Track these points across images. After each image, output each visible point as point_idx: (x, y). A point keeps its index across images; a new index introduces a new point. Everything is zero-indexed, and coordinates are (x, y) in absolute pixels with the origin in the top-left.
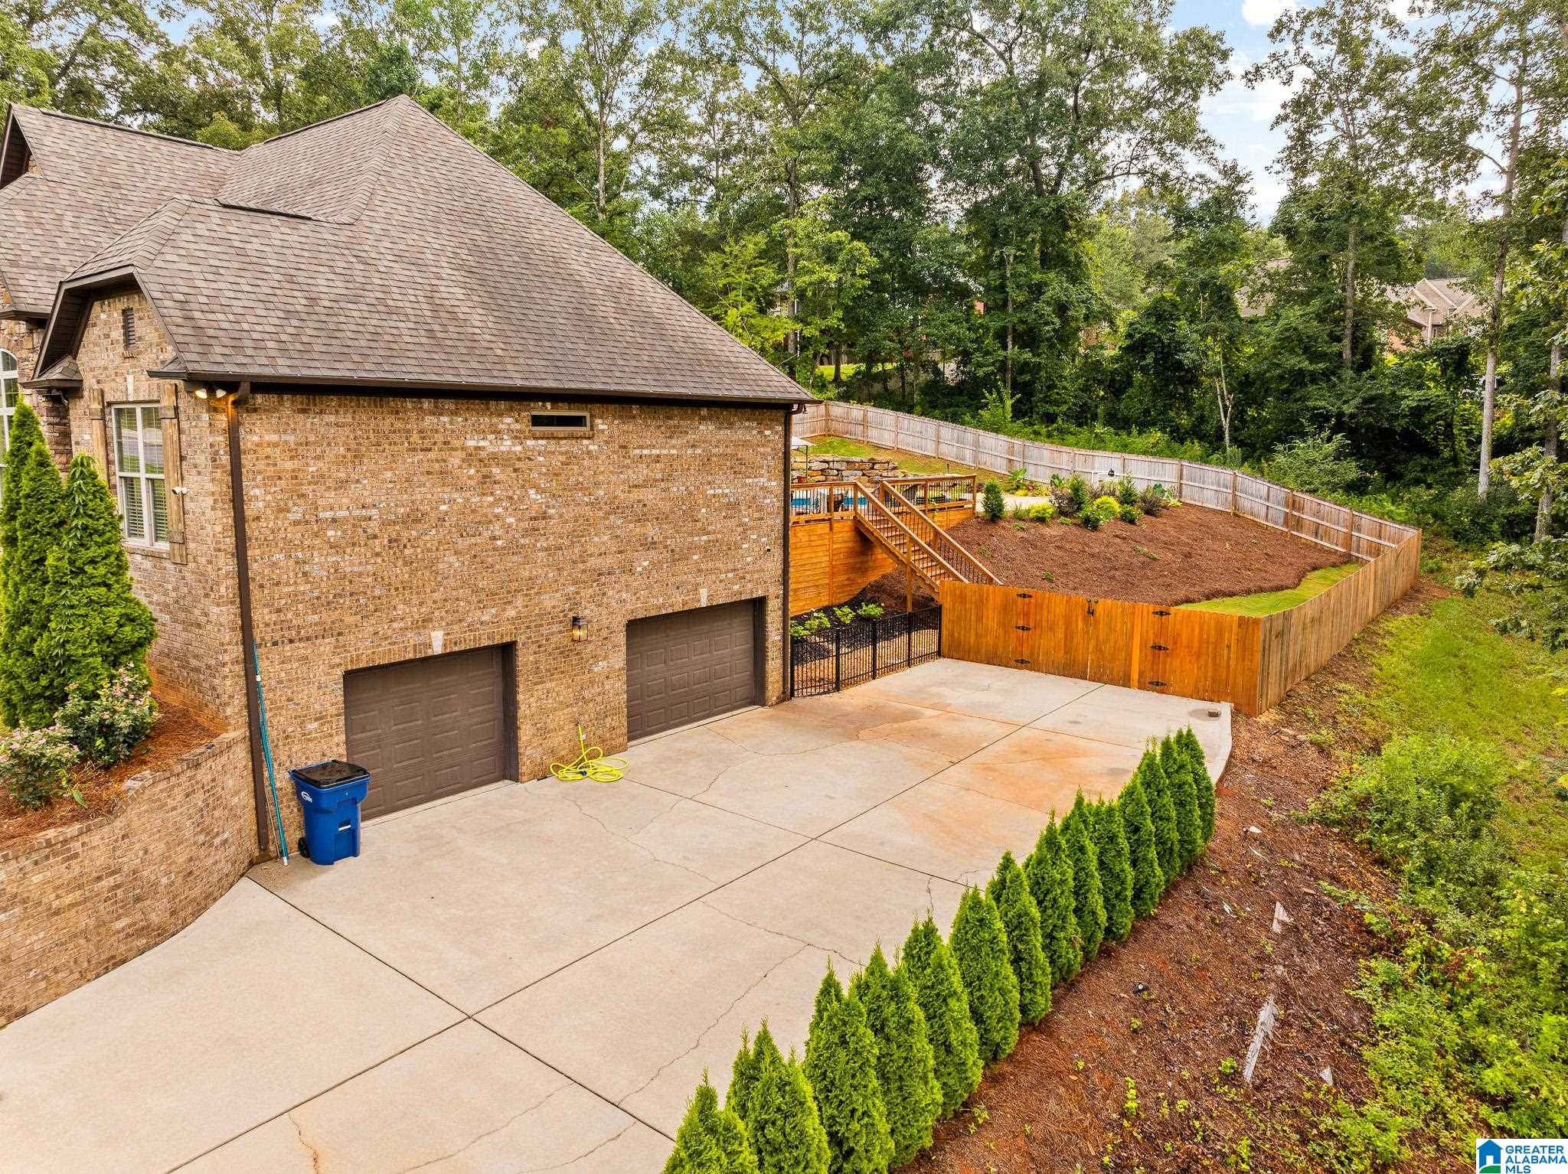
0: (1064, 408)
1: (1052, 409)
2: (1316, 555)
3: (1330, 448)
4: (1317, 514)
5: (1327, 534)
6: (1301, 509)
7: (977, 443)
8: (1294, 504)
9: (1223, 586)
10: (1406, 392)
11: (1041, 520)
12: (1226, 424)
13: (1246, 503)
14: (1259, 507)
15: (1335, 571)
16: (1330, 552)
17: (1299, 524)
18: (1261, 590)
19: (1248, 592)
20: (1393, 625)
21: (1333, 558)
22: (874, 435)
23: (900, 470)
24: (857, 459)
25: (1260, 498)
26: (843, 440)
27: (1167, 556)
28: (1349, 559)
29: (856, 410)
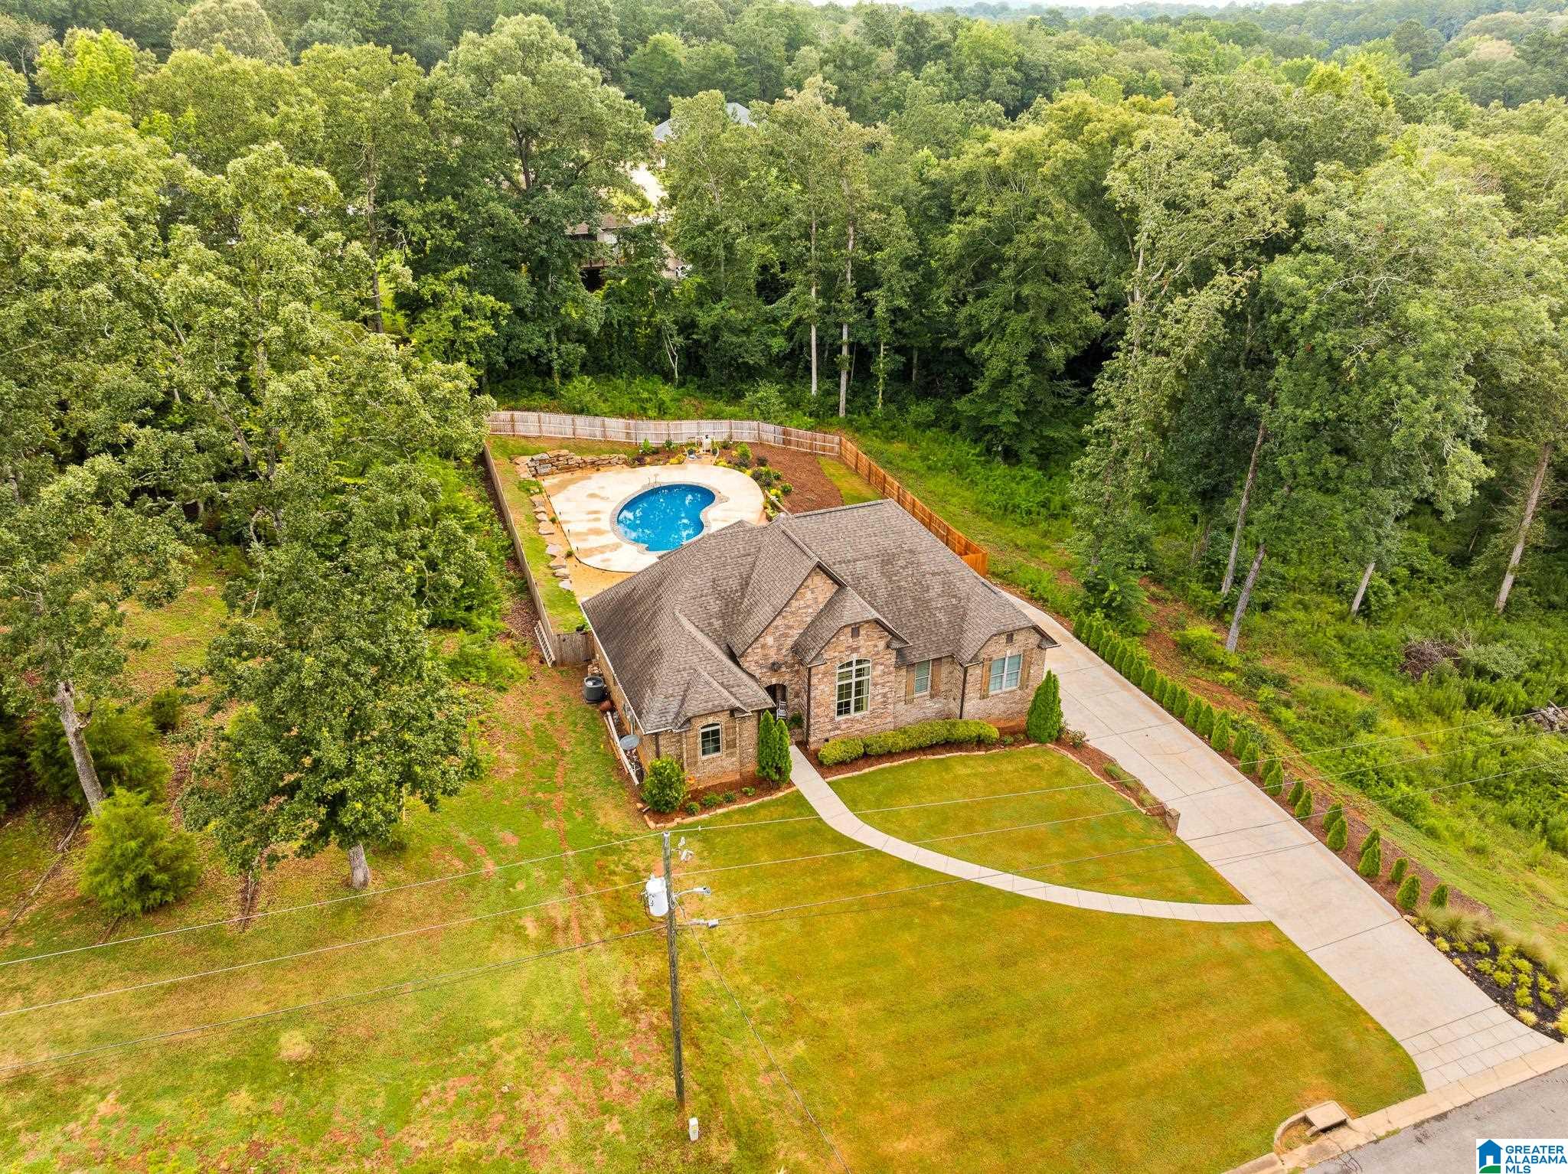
2: (807, 459)
4: (795, 436)
5: (803, 444)
6: (790, 435)
7: (603, 426)
12: (675, 366)
13: (764, 436)
14: (771, 437)
15: (823, 467)
17: (789, 442)
21: (812, 458)
22: (521, 429)
23: (578, 458)
24: (545, 456)
25: (771, 433)
26: (498, 437)
27: (813, 496)
28: (815, 456)
29: (504, 414)
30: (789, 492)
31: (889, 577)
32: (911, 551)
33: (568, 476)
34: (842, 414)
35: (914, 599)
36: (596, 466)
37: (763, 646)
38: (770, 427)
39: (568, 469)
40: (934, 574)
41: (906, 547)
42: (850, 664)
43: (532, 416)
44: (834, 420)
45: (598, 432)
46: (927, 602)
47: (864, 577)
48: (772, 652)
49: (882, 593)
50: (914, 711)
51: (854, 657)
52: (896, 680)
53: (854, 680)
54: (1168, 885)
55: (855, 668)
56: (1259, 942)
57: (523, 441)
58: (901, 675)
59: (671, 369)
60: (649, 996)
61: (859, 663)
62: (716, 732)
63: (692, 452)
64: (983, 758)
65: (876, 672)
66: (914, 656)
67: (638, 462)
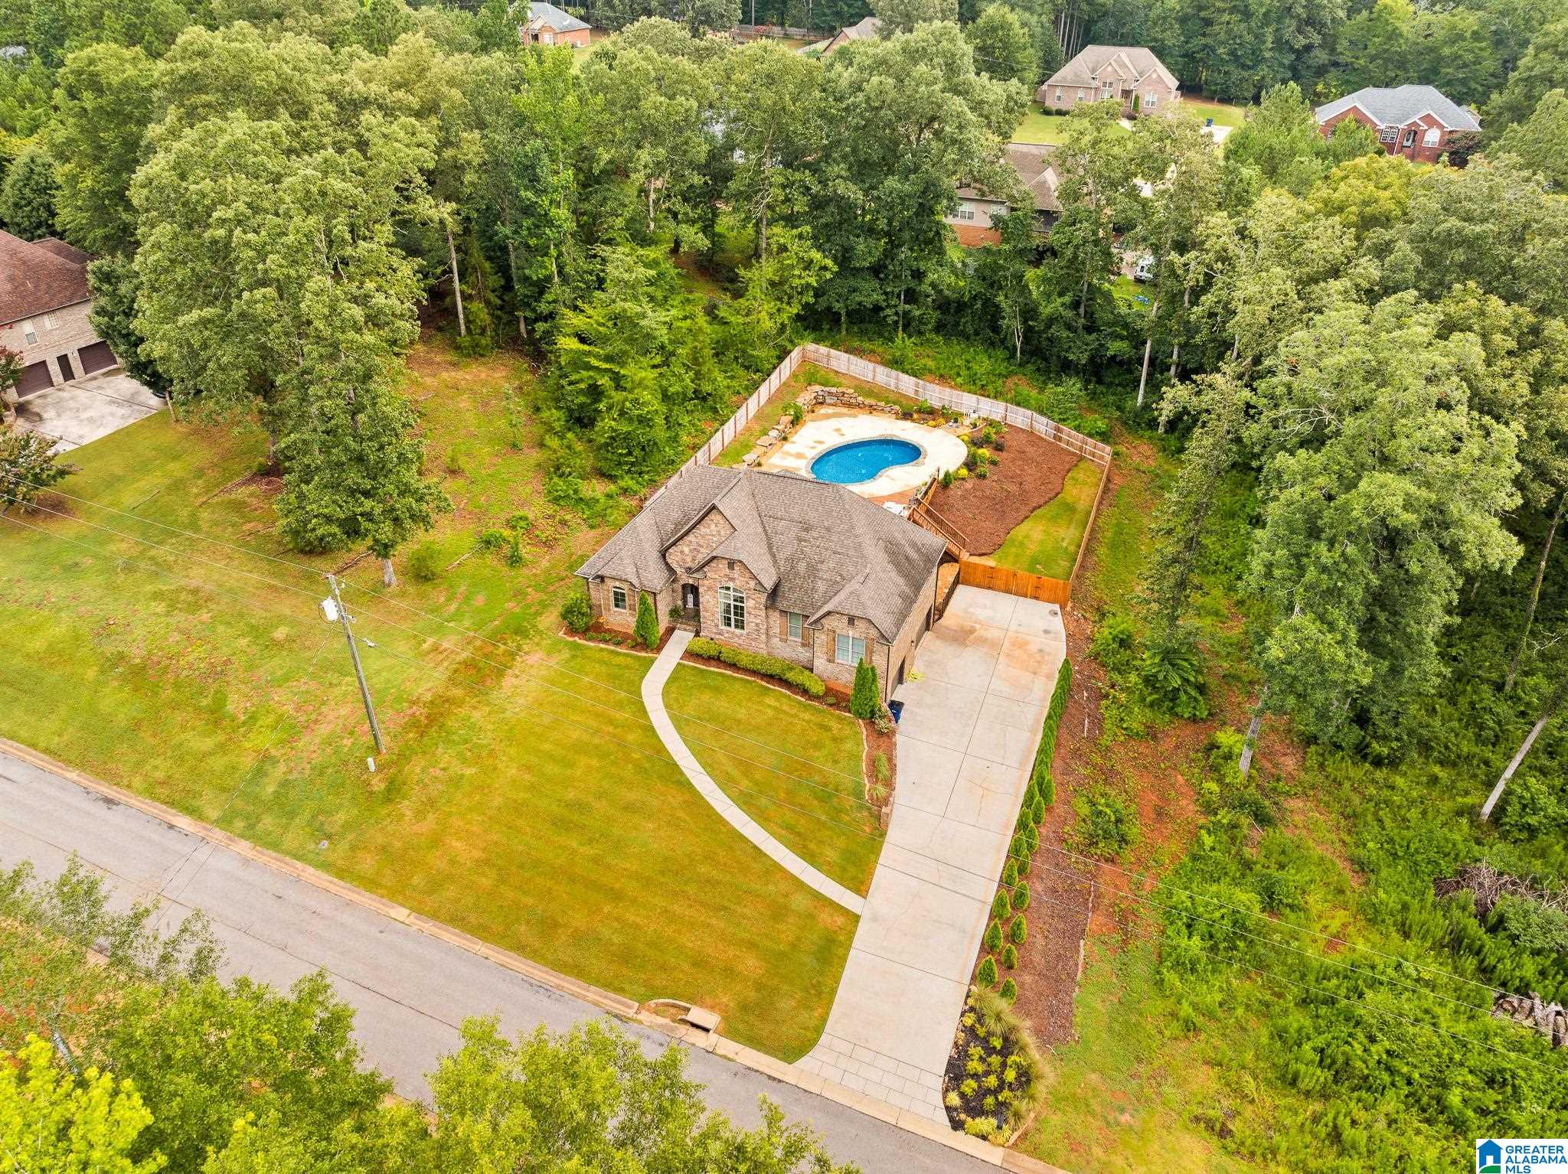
2: (1067, 459)
4: (1069, 435)
5: (1072, 445)
6: (1061, 432)
7: (896, 379)
8: (1058, 430)
9: (1035, 502)
11: (964, 479)
12: (1019, 345)
13: (1036, 426)
14: (1043, 429)
15: (1078, 468)
16: (1074, 454)
17: (1060, 439)
18: (1050, 499)
19: (1045, 503)
21: (1077, 460)
22: (834, 365)
23: (860, 399)
24: (834, 390)
25: (1043, 426)
26: (815, 366)
27: (1013, 488)
28: (1081, 458)
29: (823, 349)
30: (982, 477)
32: (829, 529)
33: (845, 410)
34: (1161, 430)
35: (808, 564)
36: (872, 409)
37: (682, 552)
38: (1044, 420)
39: (849, 405)
40: (835, 552)
41: (826, 523)
42: (728, 589)
43: (845, 356)
44: (1148, 434)
45: (893, 382)
47: (781, 533)
48: (689, 559)
49: (787, 550)
50: (788, 650)
51: (731, 585)
52: (767, 617)
53: (732, 603)
54: (812, 846)
55: (731, 593)
56: (825, 917)
57: (832, 374)
58: (775, 616)
59: (1015, 347)
60: (432, 702)
61: (735, 590)
62: (623, 595)
63: (956, 421)
64: (800, 702)
65: (749, 604)
66: (782, 604)
67: (906, 416)
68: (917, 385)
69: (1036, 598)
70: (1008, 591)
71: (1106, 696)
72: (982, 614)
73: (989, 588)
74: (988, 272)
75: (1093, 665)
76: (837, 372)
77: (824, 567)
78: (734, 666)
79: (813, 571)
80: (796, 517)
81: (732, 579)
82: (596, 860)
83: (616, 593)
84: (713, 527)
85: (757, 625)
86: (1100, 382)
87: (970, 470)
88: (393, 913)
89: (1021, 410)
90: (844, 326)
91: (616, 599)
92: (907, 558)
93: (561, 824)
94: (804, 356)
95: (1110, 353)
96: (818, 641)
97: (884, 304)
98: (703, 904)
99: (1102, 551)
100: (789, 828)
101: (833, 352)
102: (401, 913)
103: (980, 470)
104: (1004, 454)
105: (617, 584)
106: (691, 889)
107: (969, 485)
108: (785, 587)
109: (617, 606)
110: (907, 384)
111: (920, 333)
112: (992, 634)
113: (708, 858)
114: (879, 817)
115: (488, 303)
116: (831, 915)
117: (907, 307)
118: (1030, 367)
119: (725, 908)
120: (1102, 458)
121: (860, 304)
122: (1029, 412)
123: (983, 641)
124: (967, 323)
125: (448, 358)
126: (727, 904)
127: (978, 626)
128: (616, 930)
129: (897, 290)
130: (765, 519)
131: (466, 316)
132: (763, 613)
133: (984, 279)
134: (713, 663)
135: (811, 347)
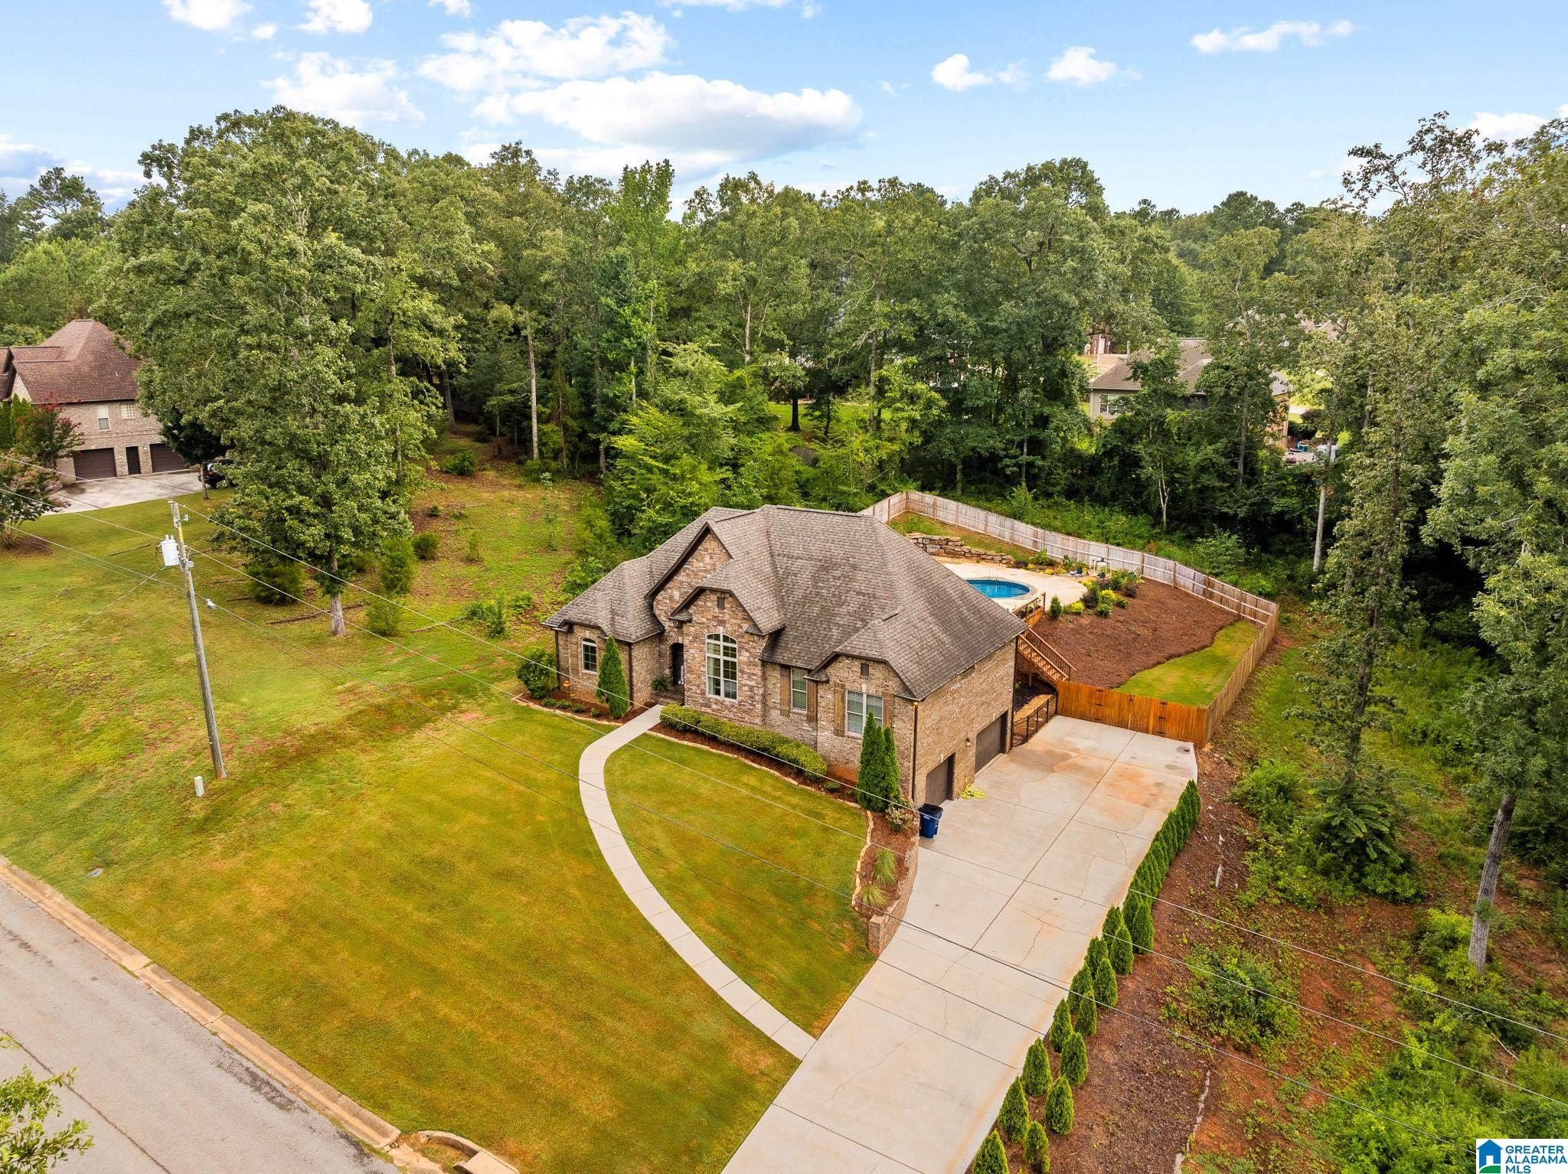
0: (1058, 488)
1: (1050, 489)
2: (1220, 617)
3: (1229, 543)
4: (1222, 590)
5: (1227, 602)
6: (1213, 587)
7: (1012, 528)
8: (1209, 584)
9: (1173, 650)
10: (1275, 500)
11: (1078, 614)
12: (1164, 507)
13: (1181, 580)
14: (1189, 583)
15: (1231, 628)
16: (1228, 613)
17: (1211, 595)
18: (1194, 650)
19: (1187, 653)
20: (1260, 676)
21: (1231, 619)
22: (941, 515)
23: (967, 548)
24: (937, 537)
25: (1189, 579)
26: (920, 517)
27: (1144, 632)
28: (1239, 619)
29: (929, 498)
30: (1103, 614)
31: (815, 579)
32: (854, 567)
33: (948, 559)
35: (823, 607)
36: (980, 558)
37: (669, 595)
38: (1190, 572)
39: (954, 554)
40: (858, 593)
41: (852, 561)
42: (717, 637)
43: (952, 504)
45: (1007, 534)
46: (835, 615)
47: (795, 575)
49: (799, 593)
50: (791, 728)
51: (721, 631)
52: (764, 678)
53: (722, 658)
54: (751, 954)
55: (722, 643)
56: (742, 1053)
57: (938, 525)
58: (775, 676)
59: (1160, 510)
60: (312, 736)
61: (726, 639)
62: (593, 649)
63: (1080, 572)
64: (790, 785)
65: (742, 658)
66: (782, 656)
67: (1020, 564)
68: (1036, 535)
69: (1161, 734)
70: (1122, 724)
71: (1254, 847)
72: (1081, 744)
73: (1097, 720)
74: (1127, 426)
75: (1236, 811)
76: (943, 524)
77: (844, 610)
78: (713, 740)
79: (827, 615)
80: (816, 554)
81: (722, 623)
82: (430, 932)
83: (586, 648)
84: (707, 559)
85: (751, 688)
86: (1265, 549)
87: (1088, 607)
88: (127, 961)
89: (1162, 561)
90: (960, 485)
91: (586, 657)
92: (963, 620)
93: (402, 883)
94: (907, 507)
95: (1275, 509)
96: (822, 703)
97: (1002, 453)
98: (556, 1007)
99: (1261, 704)
100: (723, 926)
101: (940, 500)
102: (137, 962)
103: (1101, 607)
104: (1136, 601)
105: (587, 634)
106: (548, 986)
107: (1085, 621)
108: (790, 634)
109: (587, 667)
110: (1024, 533)
111: (1049, 495)
112: (1093, 763)
113: (591, 949)
114: (865, 933)
115: (566, 428)
116: (753, 1053)
117: (1031, 458)
118: (1179, 534)
119: (587, 1017)
120: (1265, 618)
121: (973, 449)
122: (1171, 563)
123: (1078, 768)
124: (1103, 485)
125: (517, 482)
126: (594, 1013)
127: (1073, 754)
128: (416, 1024)
129: (1017, 439)
130: (778, 559)
131: (540, 440)
132: (759, 673)
133: (1122, 433)
134: (689, 735)
135: (916, 495)
